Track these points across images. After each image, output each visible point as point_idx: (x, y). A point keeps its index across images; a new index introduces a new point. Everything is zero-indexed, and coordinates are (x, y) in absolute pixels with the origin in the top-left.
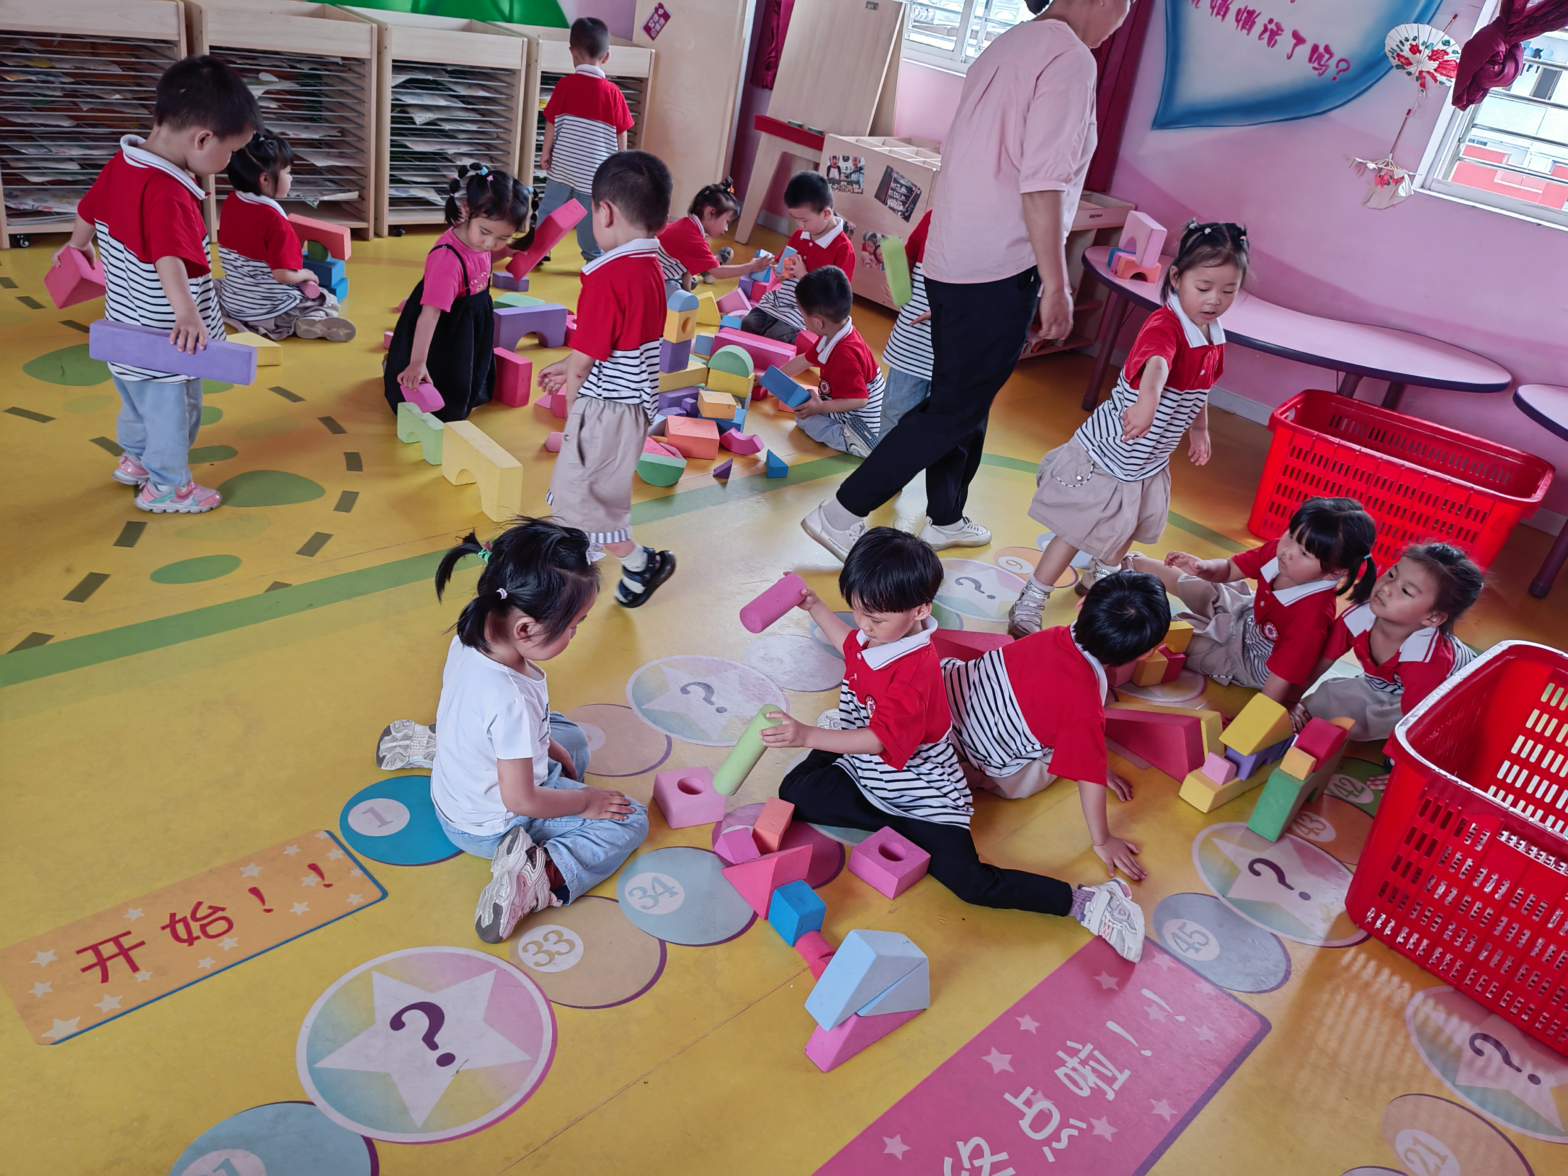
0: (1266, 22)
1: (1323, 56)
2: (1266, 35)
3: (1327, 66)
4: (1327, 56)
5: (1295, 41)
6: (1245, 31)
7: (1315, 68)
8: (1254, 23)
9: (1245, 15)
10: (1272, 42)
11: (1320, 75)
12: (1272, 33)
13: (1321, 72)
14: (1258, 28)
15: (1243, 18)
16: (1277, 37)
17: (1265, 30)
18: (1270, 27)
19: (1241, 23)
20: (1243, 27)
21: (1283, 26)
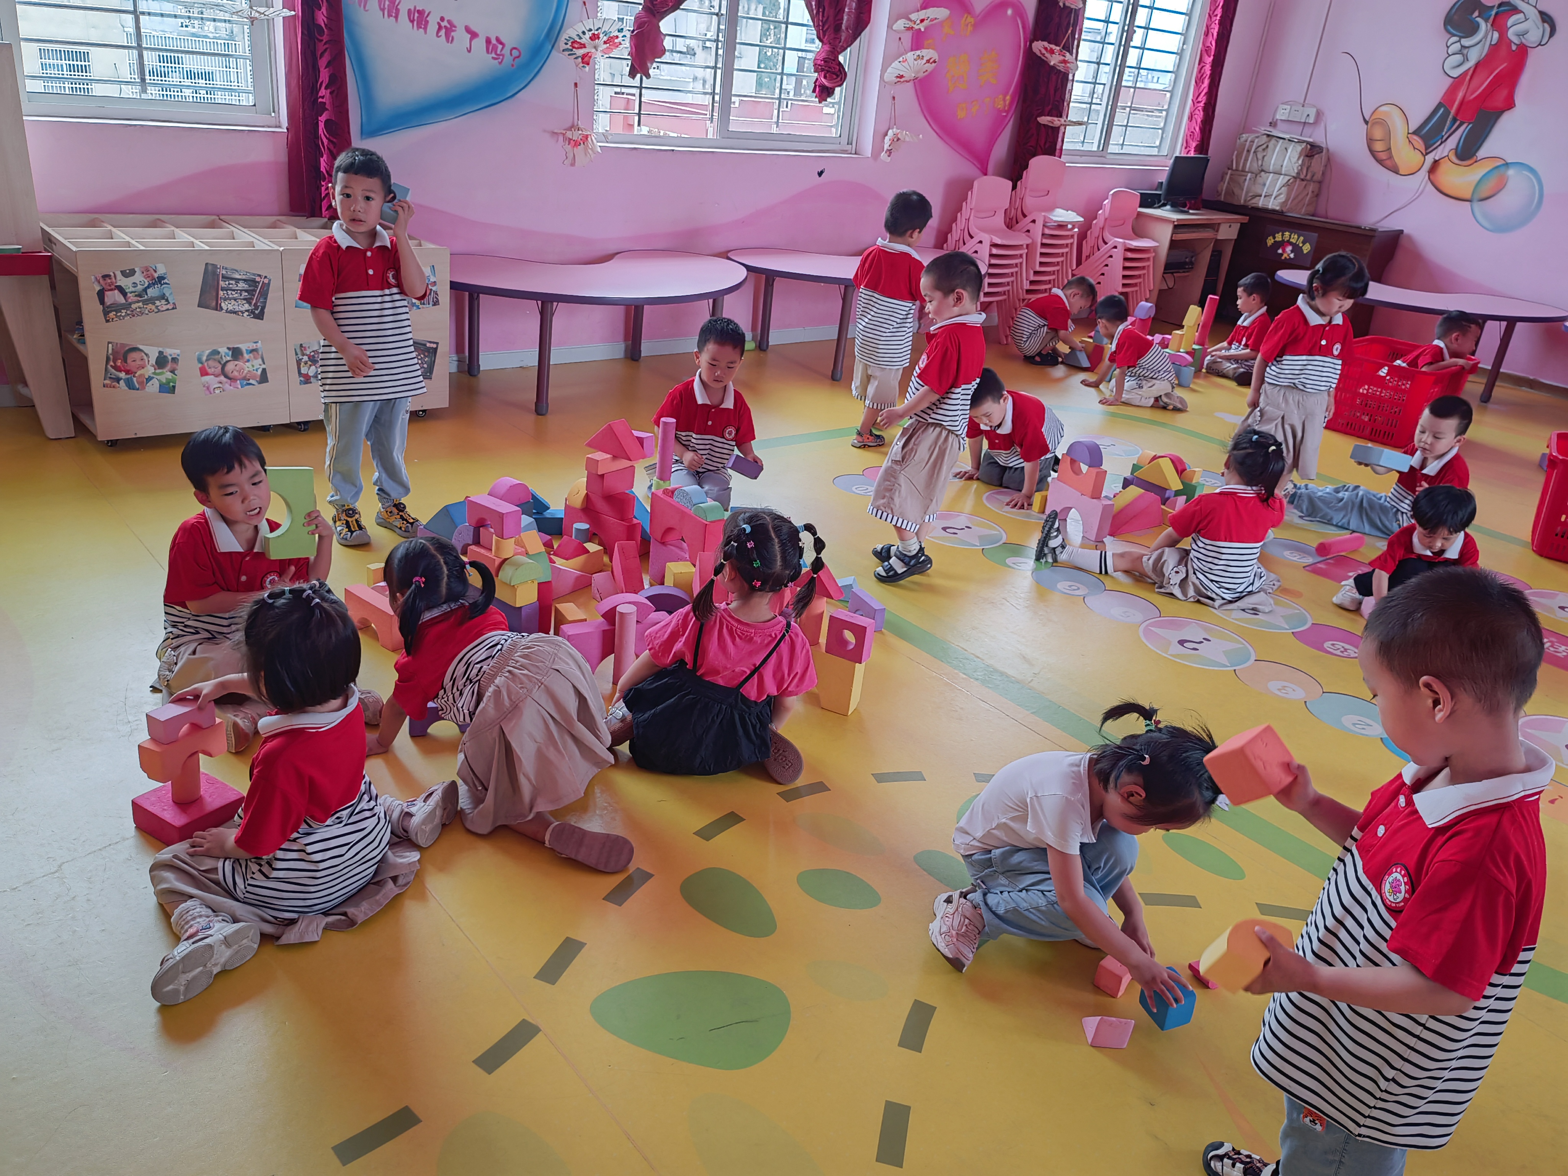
0: (439, 21)
1: (497, 47)
2: (443, 32)
3: (503, 55)
4: (500, 47)
5: (470, 36)
6: (421, 30)
7: (494, 58)
8: (427, 22)
9: (416, 15)
10: (449, 38)
11: (500, 63)
12: (447, 30)
13: (500, 60)
14: (433, 27)
15: (416, 18)
16: (453, 34)
17: (440, 28)
18: (443, 24)
19: (415, 23)
20: (419, 27)
21: (455, 23)
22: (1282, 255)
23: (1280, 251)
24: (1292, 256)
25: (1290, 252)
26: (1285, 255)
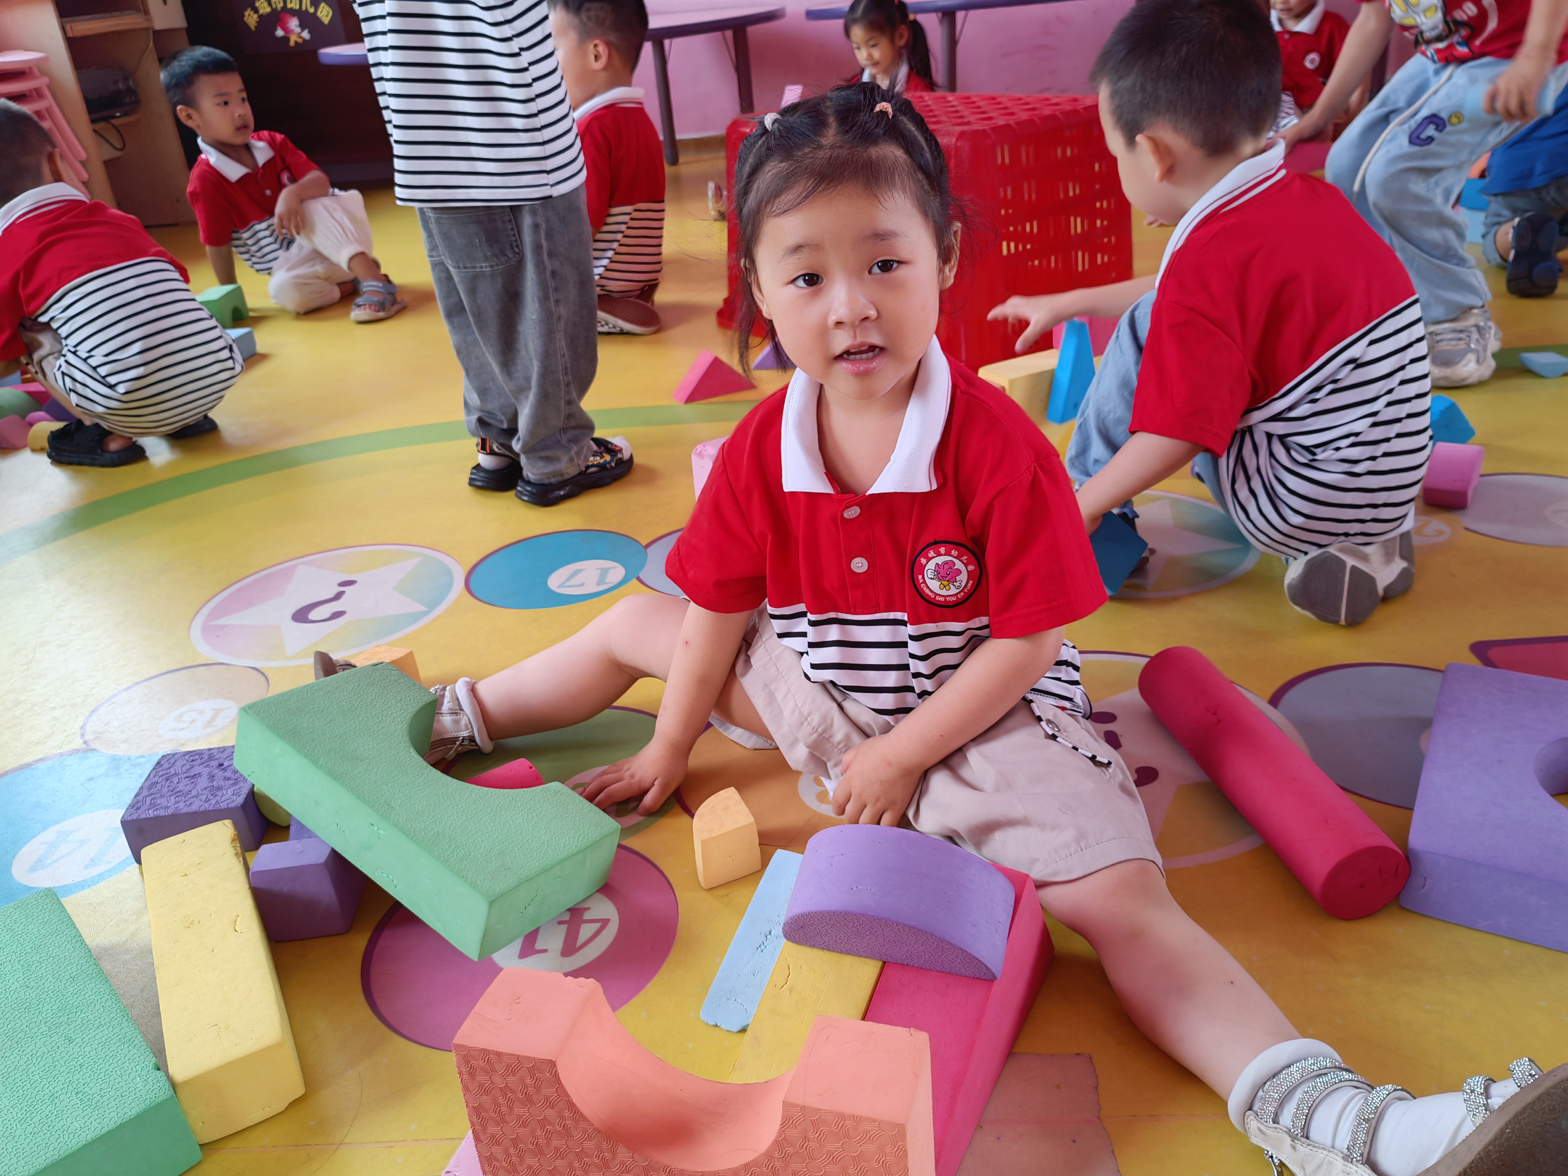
22: (286, 39)
23: (280, 33)
24: (306, 35)
25: (298, 30)
26: (293, 39)
